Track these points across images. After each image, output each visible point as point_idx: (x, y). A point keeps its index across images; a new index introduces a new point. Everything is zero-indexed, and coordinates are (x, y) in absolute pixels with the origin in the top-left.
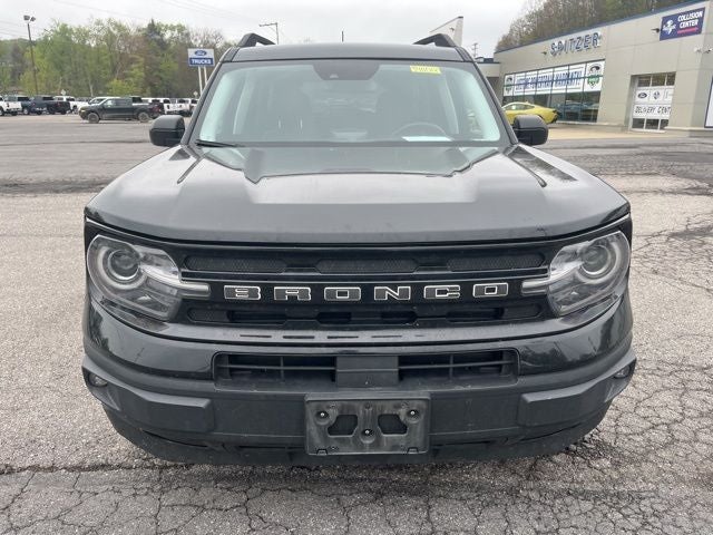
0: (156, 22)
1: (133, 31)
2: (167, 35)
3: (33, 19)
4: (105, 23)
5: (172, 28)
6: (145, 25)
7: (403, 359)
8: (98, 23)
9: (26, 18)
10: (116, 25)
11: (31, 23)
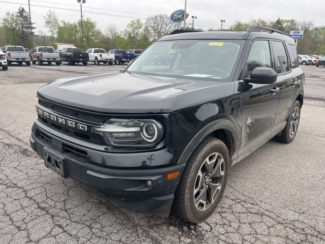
0: (281, 19)
1: (268, 24)
2: (285, 25)
3: (224, 21)
4: (257, 21)
5: (288, 21)
6: (275, 21)
7: (64, 145)
8: (254, 21)
9: (222, 21)
10: (261, 21)
11: (223, 23)
